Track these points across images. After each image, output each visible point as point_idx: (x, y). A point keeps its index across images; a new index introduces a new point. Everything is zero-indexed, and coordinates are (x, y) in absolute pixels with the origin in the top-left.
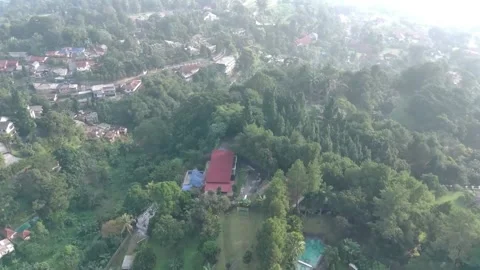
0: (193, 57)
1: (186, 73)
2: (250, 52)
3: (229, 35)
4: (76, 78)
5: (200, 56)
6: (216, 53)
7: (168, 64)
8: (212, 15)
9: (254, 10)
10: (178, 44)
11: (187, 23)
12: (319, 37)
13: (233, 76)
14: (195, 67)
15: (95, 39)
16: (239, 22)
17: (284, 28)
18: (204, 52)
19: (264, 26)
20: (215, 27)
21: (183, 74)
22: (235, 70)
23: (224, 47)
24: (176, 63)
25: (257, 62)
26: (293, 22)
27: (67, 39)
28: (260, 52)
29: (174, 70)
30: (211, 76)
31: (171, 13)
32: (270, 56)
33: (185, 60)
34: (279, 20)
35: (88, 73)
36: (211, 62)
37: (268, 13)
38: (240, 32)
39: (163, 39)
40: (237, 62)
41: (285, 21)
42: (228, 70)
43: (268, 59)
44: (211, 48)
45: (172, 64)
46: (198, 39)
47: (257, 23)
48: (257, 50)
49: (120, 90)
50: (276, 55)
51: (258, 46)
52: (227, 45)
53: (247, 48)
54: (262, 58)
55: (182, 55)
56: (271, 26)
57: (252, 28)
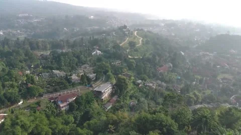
1: (62, 102)
2: (124, 79)
3: (108, 65)
5: (80, 84)
6: (97, 79)
8: (98, 51)
9: (127, 49)
11: (78, 57)
12: (173, 67)
13: (109, 101)
14: (73, 95)
16: (116, 56)
17: (149, 60)
19: (134, 59)
20: (99, 59)
21: (59, 103)
22: (112, 95)
24: (56, 91)
25: (130, 86)
26: (154, 56)
28: (133, 78)
31: (70, 50)
33: (65, 88)
34: (145, 55)
36: (91, 89)
37: (136, 50)
38: (117, 63)
39: (52, 69)
40: (113, 88)
41: (148, 55)
42: (105, 96)
43: (139, 84)
44: (92, 75)
46: (85, 68)
47: (130, 57)
48: (130, 77)
50: (145, 81)
51: (130, 73)
52: (106, 73)
54: (134, 83)
56: (139, 59)
57: (126, 60)
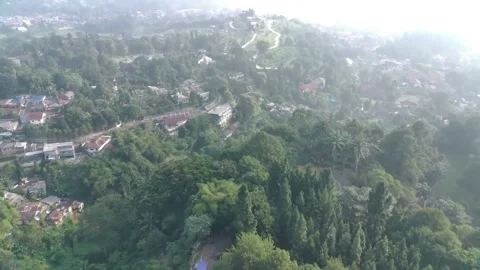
0: (181, 106)
1: (170, 126)
2: (249, 99)
3: (224, 79)
4: (27, 133)
5: (189, 105)
6: (211, 99)
7: (149, 114)
8: (207, 58)
9: (254, 53)
10: (163, 91)
11: (177, 67)
12: (326, 82)
13: (228, 128)
14: (182, 118)
15: (61, 84)
17: (288, 73)
18: (194, 100)
19: (266, 71)
20: (209, 70)
21: (166, 127)
22: (232, 120)
23: (218, 93)
24: (159, 113)
25: (257, 111)
26: (297, 66)
27: (24, 85)
28: (261, 99)
29: (155, 122)
30: (202, 128)
31: (162, 56)
32: (272, 104)
33: (170, 109)
34: (282, 64)
35: (41, 128)
36: (203, 112)
37: (270, 57)
38: (238, 77)
39: (146, 84)
40: (233, 112)
41: (288, 64)
42: (224, 121)
43: (270, 108)
44: (203, 94)
45: (154, 114)
46: (190, 84)
47: (258, 67)
48: (258, 97)
49: (80, 150)
50: (280, 103)
51: (258, 92)
52: (222, 91)
53: (246, 95)
54: (263, 106)
55: (167, 103)
56: (272, 71)
57: (252, 73)
